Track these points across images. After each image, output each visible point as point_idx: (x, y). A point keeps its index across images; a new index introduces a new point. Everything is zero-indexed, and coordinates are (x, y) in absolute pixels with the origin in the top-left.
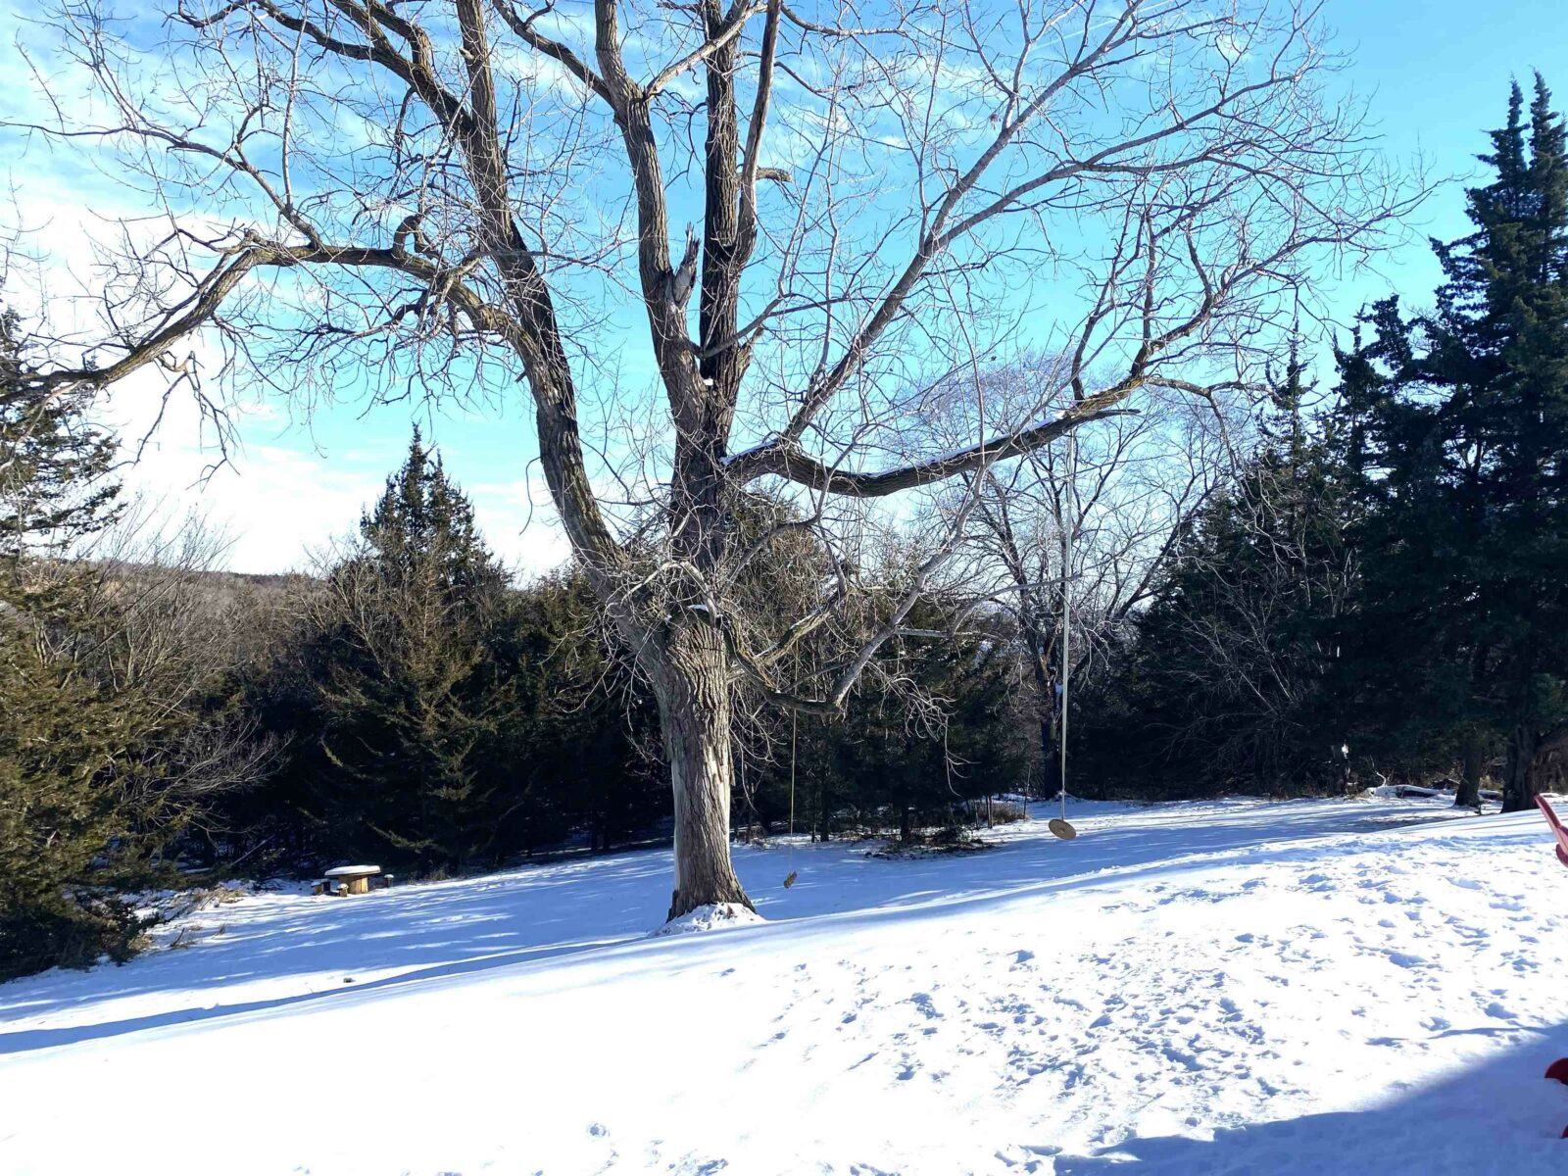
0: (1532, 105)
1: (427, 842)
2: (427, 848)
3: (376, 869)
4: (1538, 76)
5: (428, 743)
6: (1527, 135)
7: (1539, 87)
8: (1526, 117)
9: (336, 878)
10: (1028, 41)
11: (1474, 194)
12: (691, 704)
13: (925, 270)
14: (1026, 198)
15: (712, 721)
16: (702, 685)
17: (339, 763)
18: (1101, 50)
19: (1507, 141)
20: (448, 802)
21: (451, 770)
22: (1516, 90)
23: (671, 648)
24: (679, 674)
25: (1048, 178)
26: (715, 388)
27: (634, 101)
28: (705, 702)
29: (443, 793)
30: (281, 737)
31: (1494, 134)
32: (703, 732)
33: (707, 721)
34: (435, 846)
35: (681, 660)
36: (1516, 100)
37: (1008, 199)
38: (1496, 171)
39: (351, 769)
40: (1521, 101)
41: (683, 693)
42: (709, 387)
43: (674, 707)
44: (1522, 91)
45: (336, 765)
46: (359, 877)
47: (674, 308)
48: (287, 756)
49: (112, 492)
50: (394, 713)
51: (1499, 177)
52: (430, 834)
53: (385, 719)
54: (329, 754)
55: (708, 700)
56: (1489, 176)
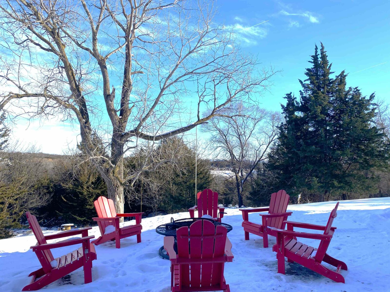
0: (321, 50)
1: (84, 218)
2: (85, 220)
3: (73, 224)
4: (321, 43)
5: (85, 196)
6: (319, 56)
7: (322, 46)
8: (319, 52)
9: (63, 227)
10: (183, 46)
11: (308, 70)
12: (113, 186)
13: (163, 94)
14: (181, 79)
15: (118, 189)
16: (116, 182)
17: (66, 201)
18: (195, 48)
19: (315, 58)
20: (90, 209)
21: (90, 202)
22: (316, 47)
23: (108, 174)
24: (110, 180)
25: (185, 75)
26: (122, 118)
27: (102, 60)
28: (116, 185)
29: (88, 207)
30: (50, 195)
31: (312, 56)
32: (116, 192)
33: (116, 190)
34: (86, 219)
35: (111, 176)
36: (316, 49)
37: (177, 79)
38: (313, 64)
39: (68, 202)
40: (317, 49)
41: (111, 184)
42: (120, 118)
43: (109, 187)
44: (318, 47)
45: (65, 201)
46: (69, 226)
47: (110, 102)
48: (52, 198)
49: (6, 141)
50: (78, 189)
51: (313, 66)
52: (85, 216)
53: (76, 190)
54: (63, 198)
55: (117, 185)
56: (311, 66)
